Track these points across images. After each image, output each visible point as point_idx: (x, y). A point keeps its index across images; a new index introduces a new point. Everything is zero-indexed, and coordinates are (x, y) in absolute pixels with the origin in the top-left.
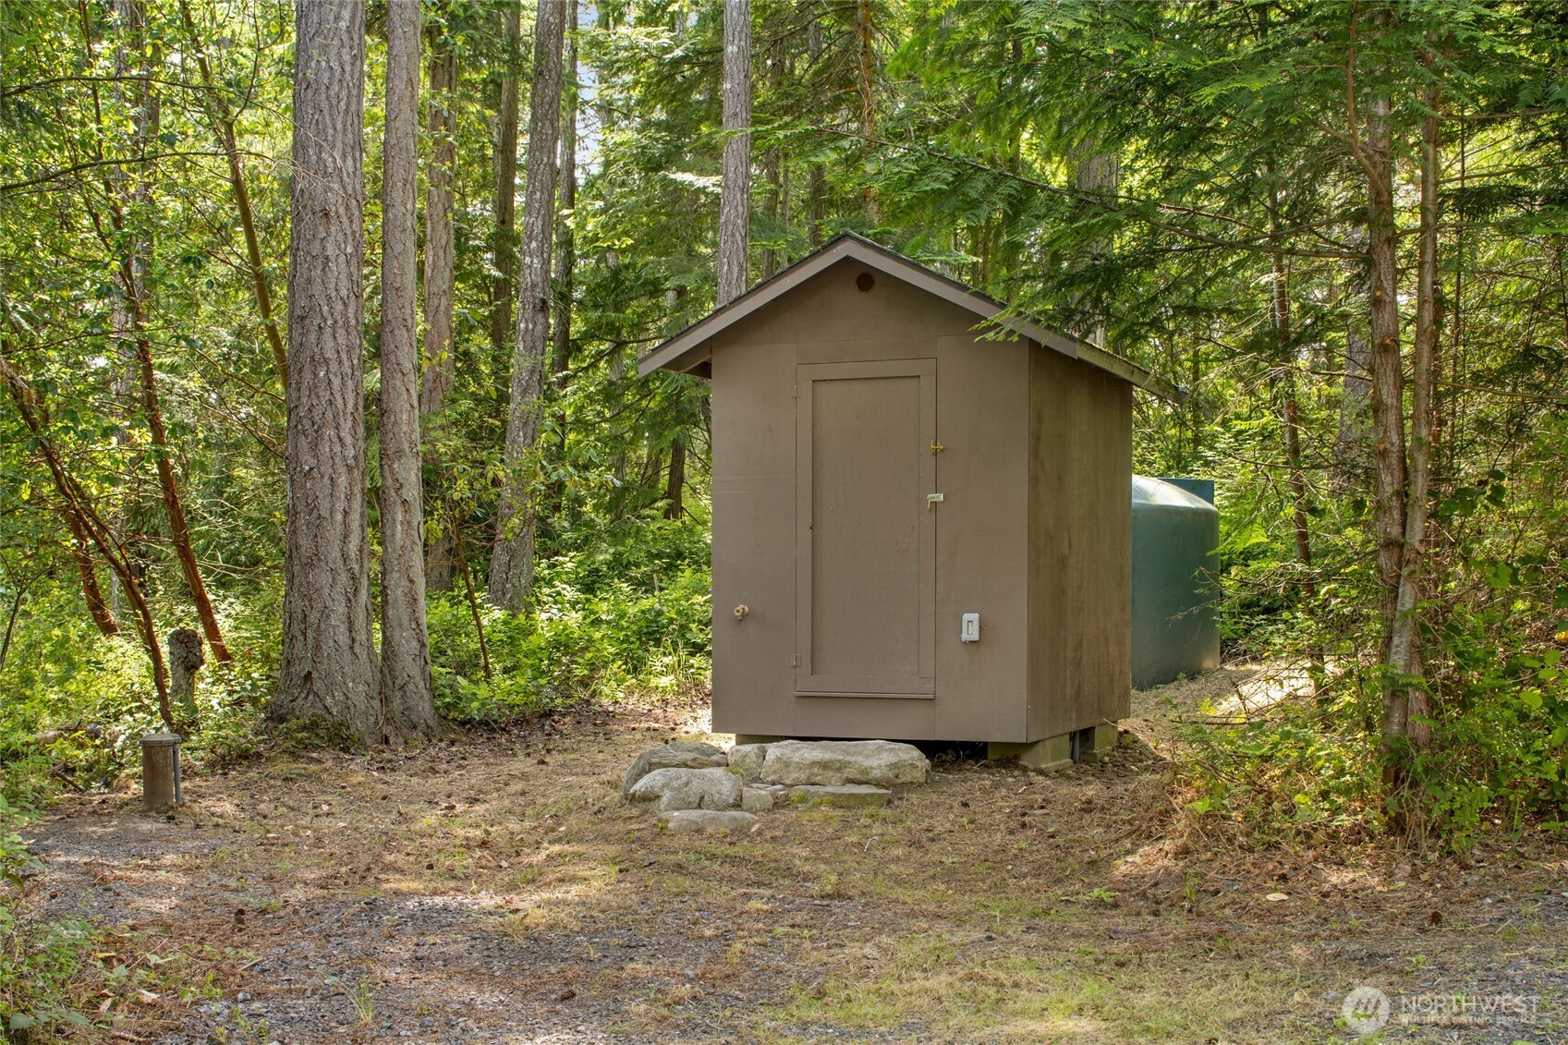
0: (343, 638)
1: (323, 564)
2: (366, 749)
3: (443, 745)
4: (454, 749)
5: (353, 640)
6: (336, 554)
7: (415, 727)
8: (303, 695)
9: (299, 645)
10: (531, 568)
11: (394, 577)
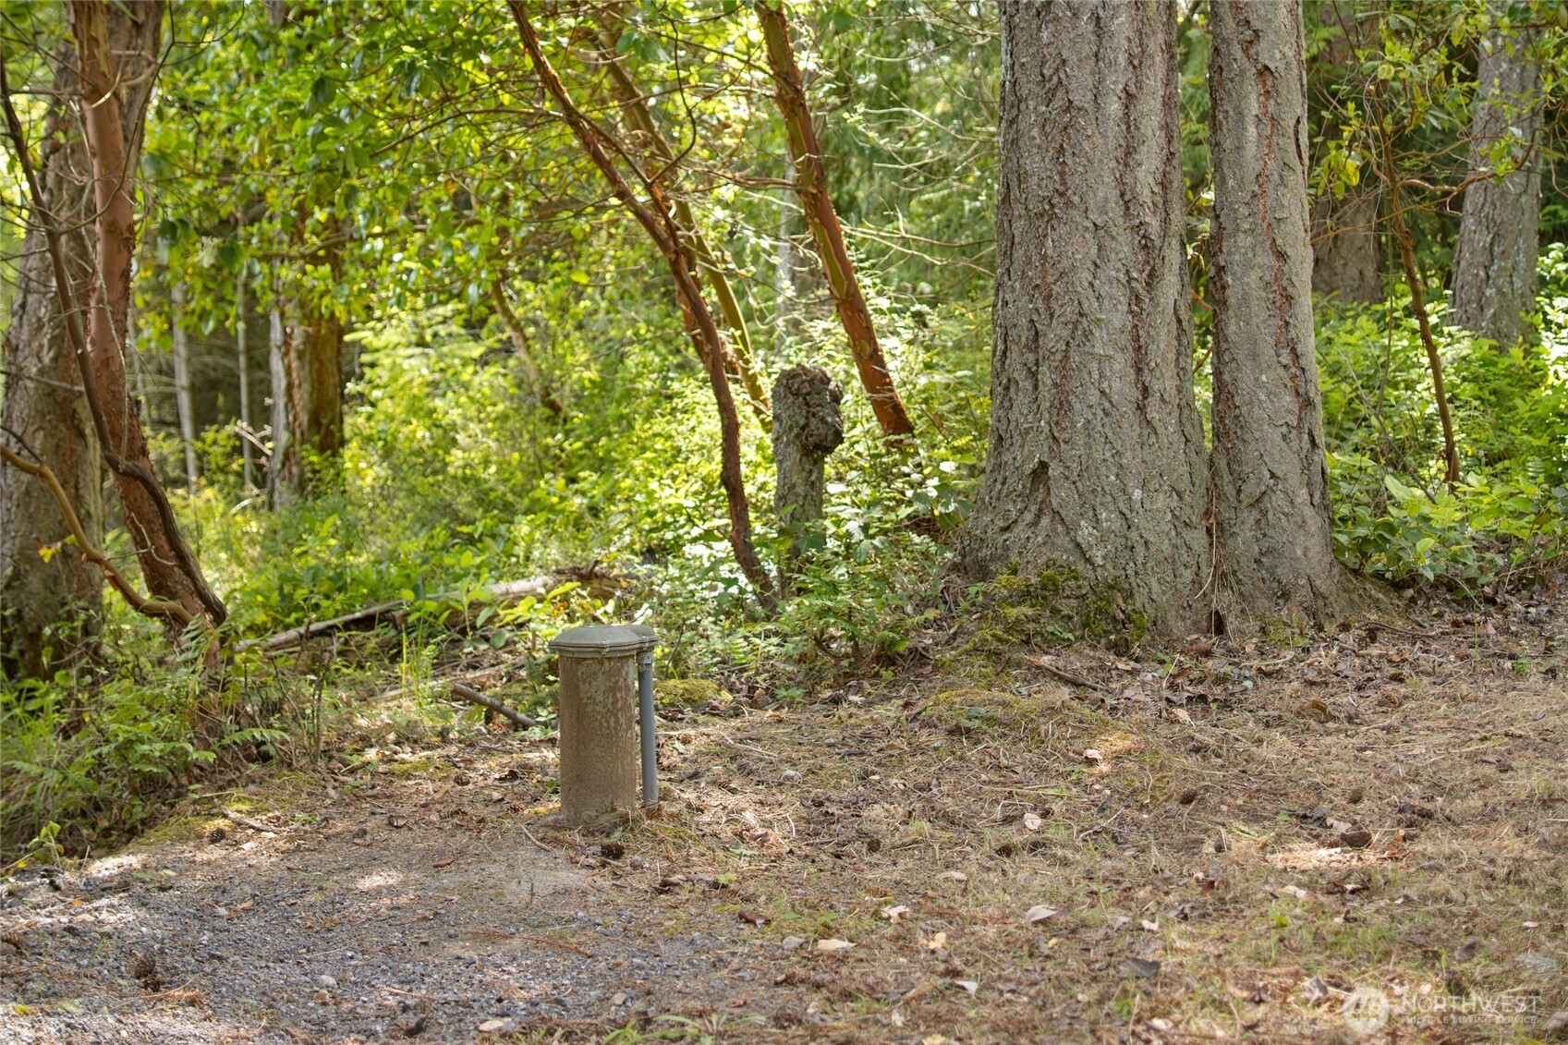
0: (1121, 387)
1: (1076, 215)
2: (1170, 646)
3: (1349, 639)
4: (1374, 651)
5: (1145, 391)
6: (1106, 190)
7: (1285, 596)
8: (1029, 517)
9: (1021, 401)
10: (1532, 263)
11: (1240, 247)
